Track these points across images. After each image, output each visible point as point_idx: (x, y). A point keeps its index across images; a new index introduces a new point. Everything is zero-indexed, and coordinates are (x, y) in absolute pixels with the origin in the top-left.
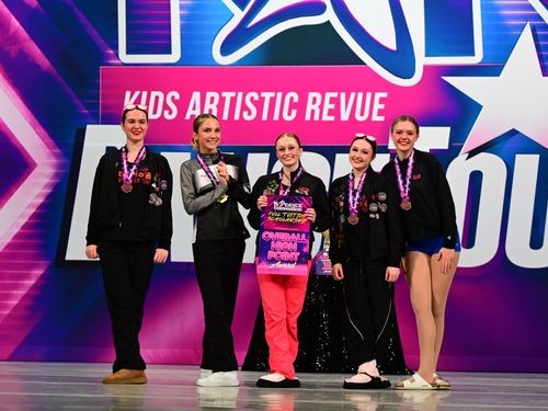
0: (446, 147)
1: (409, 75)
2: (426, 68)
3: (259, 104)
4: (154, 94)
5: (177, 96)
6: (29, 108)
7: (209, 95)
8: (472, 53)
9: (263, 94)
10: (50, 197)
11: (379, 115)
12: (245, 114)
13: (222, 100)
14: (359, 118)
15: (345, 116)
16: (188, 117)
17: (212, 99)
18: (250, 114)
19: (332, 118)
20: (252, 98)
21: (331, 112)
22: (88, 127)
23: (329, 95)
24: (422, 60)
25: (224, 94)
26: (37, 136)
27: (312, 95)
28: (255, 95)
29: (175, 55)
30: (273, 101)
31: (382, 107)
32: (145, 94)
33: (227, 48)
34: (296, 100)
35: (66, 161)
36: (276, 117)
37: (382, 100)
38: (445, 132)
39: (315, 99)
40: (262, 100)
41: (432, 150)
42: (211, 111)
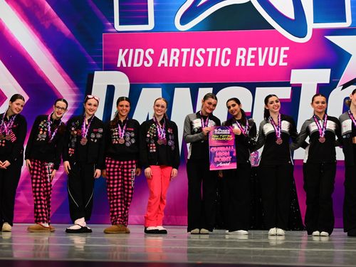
0: (328, 82)
1: (303, 35)
2: (314, 30)
3: (205, 56)
4: (137, 51)
5: (152, 51)
6: (58, 61)
7: (173, 50)
8: (344, 20)
9: (208, 50)
11: (284, 61)
13: (182, 54)
14: (270, 64)
15: (261, 63)
16: (159, 65)
17: (175, 53)
18: (199, 62)
19: (253, 64)
20: (201, 52)
21: (252, 61)
22: (96, 72)
23: (251, 49)
24: (311, 25)
25: (183, 50)
26: (63, 79)
27: (239, 50)
28: (203, 50)
29: (150, 26)
30: (214, 53)
31: (286, 56)
32: (131, 51)
33: (184, 20)
34: (229, 53)
35: (81, 95)
36: (217, 64)
37: (285, 52)
38: (327, 72)
39: (242, 52)
40: (207, 53)
41: (318, 84)
42: (174, 61)
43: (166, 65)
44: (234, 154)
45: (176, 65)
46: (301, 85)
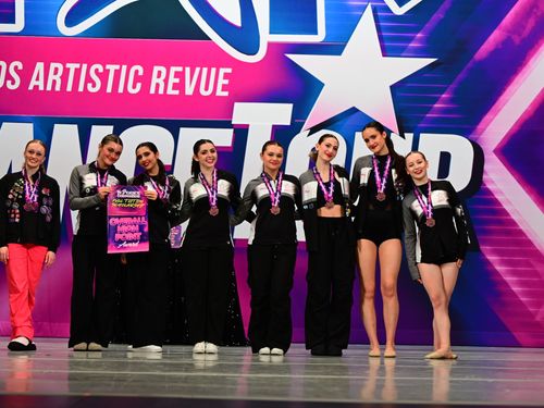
0: (289, 124)
1: (254, 53)
2: (271, 45)
3: (104, 76)
5: (20, 67)
7: (53, 66)
8: (315, 32)
9: (108, 67)
11: (223, 90)
12: (90, 85)
13: (66, 71)
14: (203, 92)
15: (189, 91)
16: (31, 88)
17: (56, 70)
18: (94, 86)
19: (177, 92)
20: (97, 70)
21: (175, 86)
23: (174, 69)
24: (266, 37)
25: (68, 65)
27: (156, 69)
28: (100, 67)
29: (18, 26)
30: (117, 73)
31: (226, 82)
33: (71, 20)
34: (141, 73)
36: (121, 90)
37: (226, 76)
38: (290, 106)
39: (159, 73)
40: (107, 72)
41: (274, 126)
42: (54, 82)
43: (41, 88)
44: (146, 230)
45: (58, 88)
46: (248, 126)
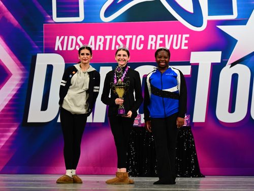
0: (219, 61)
1: (200, 25)
2: (209, 22)
3: (124, 42)
4: (71, 37)
5: (82, 38)
6: (8, 46)
7: (99, 37)
8: (232, 13)
9: (126, 37)
10: (19, 91)
11: (185, 46)
12: (117, 46)
13: (105, 40)
14: (175, 47)
15: (168, 47)
17: (100, 40)
20: (121, 39)
21: (160, 45)
22: (38, 54)
23: (159, 36)
24: (206, 17)
25: (106, 37)
26: (12, 60)
27: (151, 37)
28: (122, 37)
29: (81, 18)
30: (131, 40)
31: (187, 42)
32: (66, 37)
33: (107, 14)
34: (143, 39)
35: (27, 72)
36: (133, 48)
37: (186, 39)
38: (220, 53)
39: (152, 39)
40: (126, 39)
41: (212, 63)
42: (100, 46)
43: (93, 49)
45: (101, 49)
46: (198, 64)
